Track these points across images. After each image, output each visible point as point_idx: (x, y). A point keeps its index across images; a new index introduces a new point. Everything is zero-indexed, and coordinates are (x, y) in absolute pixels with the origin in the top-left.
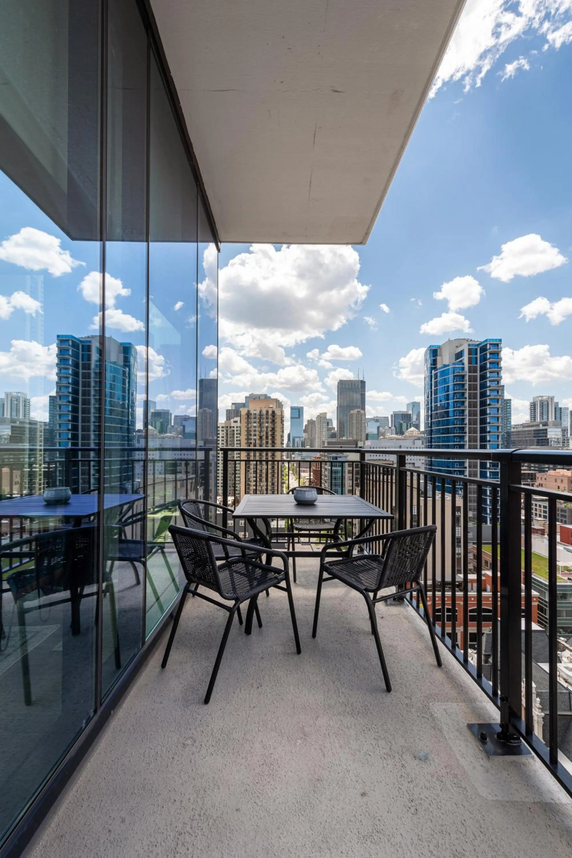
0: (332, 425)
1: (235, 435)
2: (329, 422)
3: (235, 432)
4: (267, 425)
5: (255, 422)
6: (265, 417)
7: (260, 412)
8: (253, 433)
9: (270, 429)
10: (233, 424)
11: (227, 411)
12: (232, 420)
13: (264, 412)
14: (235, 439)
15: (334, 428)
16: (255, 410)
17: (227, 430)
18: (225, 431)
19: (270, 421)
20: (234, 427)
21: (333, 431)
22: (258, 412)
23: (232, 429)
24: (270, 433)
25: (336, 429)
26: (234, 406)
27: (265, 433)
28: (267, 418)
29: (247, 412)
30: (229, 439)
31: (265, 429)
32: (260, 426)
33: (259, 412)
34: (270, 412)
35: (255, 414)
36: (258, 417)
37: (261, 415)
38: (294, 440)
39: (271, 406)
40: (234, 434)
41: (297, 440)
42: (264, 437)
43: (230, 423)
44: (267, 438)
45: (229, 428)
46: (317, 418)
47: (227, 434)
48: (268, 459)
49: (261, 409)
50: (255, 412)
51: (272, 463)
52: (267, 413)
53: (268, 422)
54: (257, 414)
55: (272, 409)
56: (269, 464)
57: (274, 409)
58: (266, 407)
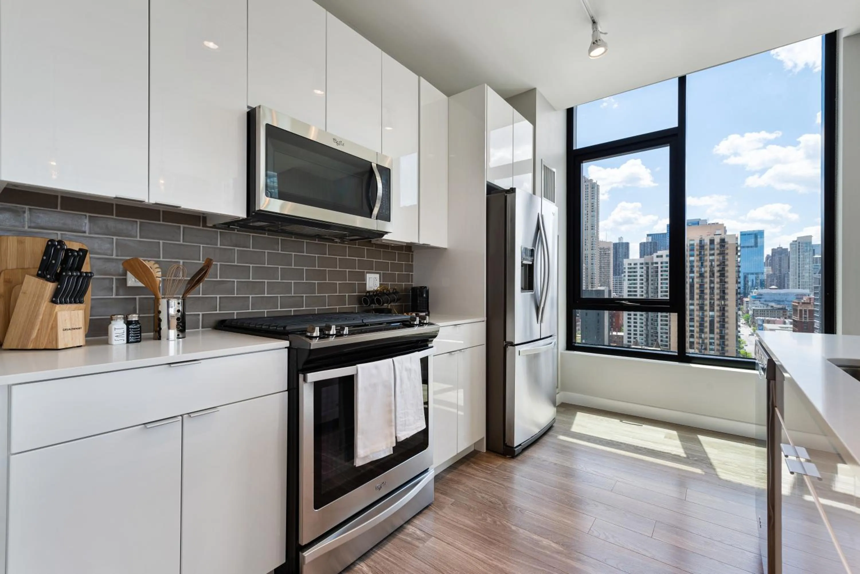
1: (660, 273)
3: (660, 270)
4: (711, 258)
6: (707, 247)
7: (701, 241)
9: (715, 263)
10: (655, 260)
11: (641, 244)
12: (655, 255)
13: (707, 241)
14: (660, 277)
16: (693, 240)
17: (648, 268)
18: (645, 268)
19: (716, 252)
20: (657, 263)
22: (696, 242)
23: (655, 265)
24: (716, 269)
26: (650, 238)
27: (708, 269)
28: (712, 249)
30: (650, 278)
31: (708, 264)
32: (701, 258)
33: (698, 242)
34: (717, 240)
35: (692, 245)
36: (696, 248)
37: (702, 246)
38: (745, 277)
39: (718, 232)
40: (657, 272)
41: (751, 277)
42: (707, 275)
43: (653, 258)
44: (712, 275)
45: (650, 264)
47: (647, 272)
48: (714, 302)
49: (701, 238)
50: (692, 242)
51: (722, 308)
52: (712, 242)
53: (713, 255)
54: (695, 244)
55: (719, 236)
56: (715, 310)
57: (723, 236)
58: (710, 235)
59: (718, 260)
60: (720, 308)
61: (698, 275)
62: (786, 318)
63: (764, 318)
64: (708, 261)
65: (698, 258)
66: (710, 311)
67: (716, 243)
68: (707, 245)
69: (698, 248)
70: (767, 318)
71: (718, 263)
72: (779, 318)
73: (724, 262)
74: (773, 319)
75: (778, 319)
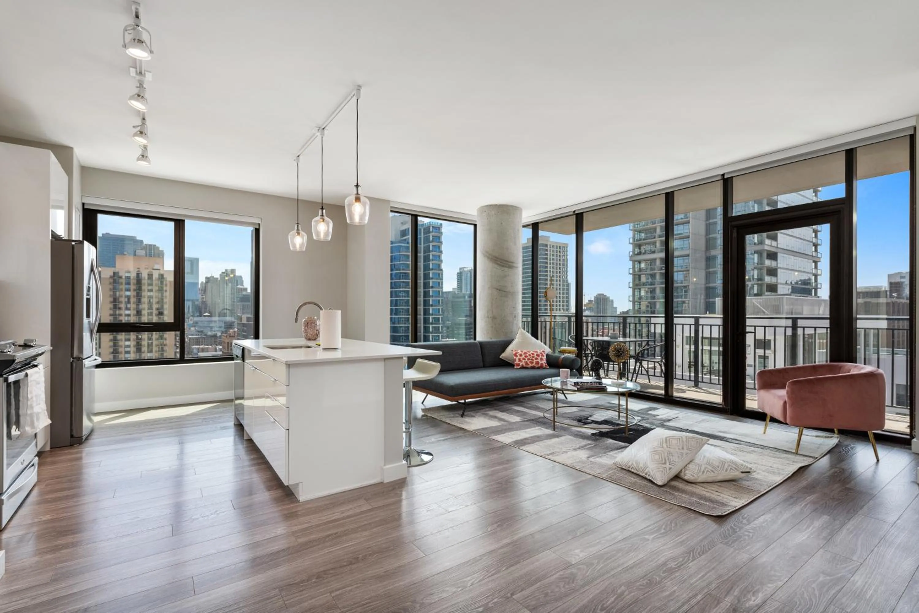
0: (242, 285)
2: (238, 280)
4: (150, 294)
5: (128, 290)
6: (145, 281)
7: (138, 275)
8: (123, 306)
9: (154, 300)
13: (145, 275)
15: (246, 289)
16: (129, 272)
19: (155, 288)
21: (244, 293)
22: (133, 275)
25: (249, 290)
28: (150, 284)
29: (112, 274)
31: (146, 300)
32: (138, 294)
33: (135, 275)
34: (156, 275)
35: (129, 278)
36: (133, 281)
37: (139, 280)
39: (156, 267)
46: (221, 275)
48: (152, 343)
49: (139, 271)
50: (127, 275)
51: (160, 349)
52: (150, 276)
53: (151, 291)
54: (132, 278)
55: (158, 271)
56: (154, 350)
57: (162, 272)
58: (147, 269)
59: (156, 297)
60: (159, 348)
61: (135, 312)
62: (216, 345)
63: (198, 346)
64: (146, 297)
65: (135, 293)
66: (149, 352)
67: (154, 278)
68: (145, 279)
69: (135, 282)
70: (201, 346)
71: (157, 300)
72: (211, 345)
73: (163, 299)
74: (206, 346)
75: (210, 347)
